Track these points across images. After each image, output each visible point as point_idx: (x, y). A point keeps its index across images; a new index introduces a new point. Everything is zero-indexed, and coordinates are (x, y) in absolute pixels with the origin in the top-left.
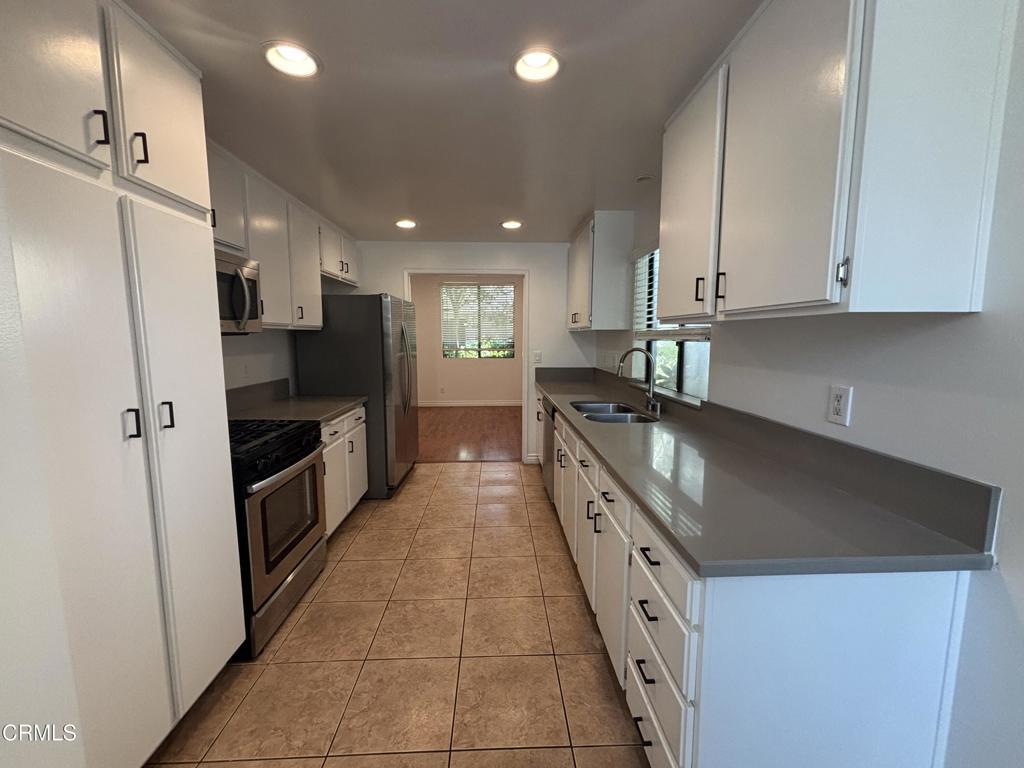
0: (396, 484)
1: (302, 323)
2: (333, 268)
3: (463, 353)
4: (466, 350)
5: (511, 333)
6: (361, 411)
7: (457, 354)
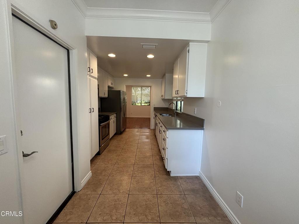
0: (122, 131)
1: (105, 96)
2: (110, 85)
3: (137, 104)
4: (138, 103)
5: (149, 99)
6: (115, 115)
7: (135, 104)
